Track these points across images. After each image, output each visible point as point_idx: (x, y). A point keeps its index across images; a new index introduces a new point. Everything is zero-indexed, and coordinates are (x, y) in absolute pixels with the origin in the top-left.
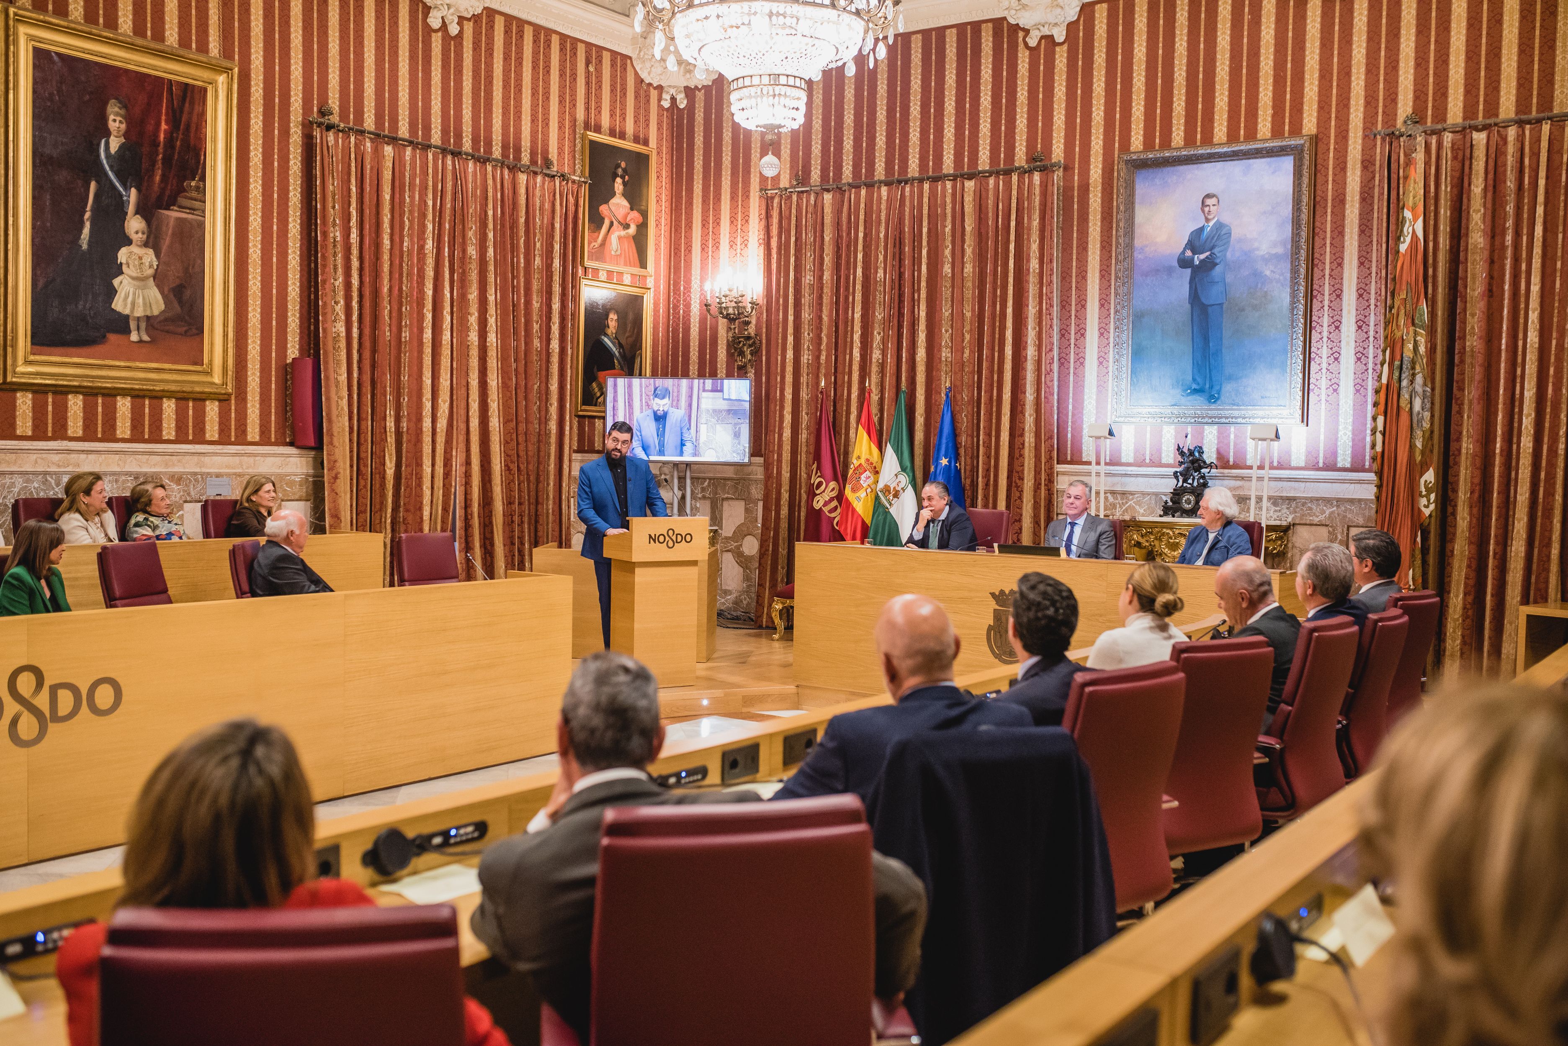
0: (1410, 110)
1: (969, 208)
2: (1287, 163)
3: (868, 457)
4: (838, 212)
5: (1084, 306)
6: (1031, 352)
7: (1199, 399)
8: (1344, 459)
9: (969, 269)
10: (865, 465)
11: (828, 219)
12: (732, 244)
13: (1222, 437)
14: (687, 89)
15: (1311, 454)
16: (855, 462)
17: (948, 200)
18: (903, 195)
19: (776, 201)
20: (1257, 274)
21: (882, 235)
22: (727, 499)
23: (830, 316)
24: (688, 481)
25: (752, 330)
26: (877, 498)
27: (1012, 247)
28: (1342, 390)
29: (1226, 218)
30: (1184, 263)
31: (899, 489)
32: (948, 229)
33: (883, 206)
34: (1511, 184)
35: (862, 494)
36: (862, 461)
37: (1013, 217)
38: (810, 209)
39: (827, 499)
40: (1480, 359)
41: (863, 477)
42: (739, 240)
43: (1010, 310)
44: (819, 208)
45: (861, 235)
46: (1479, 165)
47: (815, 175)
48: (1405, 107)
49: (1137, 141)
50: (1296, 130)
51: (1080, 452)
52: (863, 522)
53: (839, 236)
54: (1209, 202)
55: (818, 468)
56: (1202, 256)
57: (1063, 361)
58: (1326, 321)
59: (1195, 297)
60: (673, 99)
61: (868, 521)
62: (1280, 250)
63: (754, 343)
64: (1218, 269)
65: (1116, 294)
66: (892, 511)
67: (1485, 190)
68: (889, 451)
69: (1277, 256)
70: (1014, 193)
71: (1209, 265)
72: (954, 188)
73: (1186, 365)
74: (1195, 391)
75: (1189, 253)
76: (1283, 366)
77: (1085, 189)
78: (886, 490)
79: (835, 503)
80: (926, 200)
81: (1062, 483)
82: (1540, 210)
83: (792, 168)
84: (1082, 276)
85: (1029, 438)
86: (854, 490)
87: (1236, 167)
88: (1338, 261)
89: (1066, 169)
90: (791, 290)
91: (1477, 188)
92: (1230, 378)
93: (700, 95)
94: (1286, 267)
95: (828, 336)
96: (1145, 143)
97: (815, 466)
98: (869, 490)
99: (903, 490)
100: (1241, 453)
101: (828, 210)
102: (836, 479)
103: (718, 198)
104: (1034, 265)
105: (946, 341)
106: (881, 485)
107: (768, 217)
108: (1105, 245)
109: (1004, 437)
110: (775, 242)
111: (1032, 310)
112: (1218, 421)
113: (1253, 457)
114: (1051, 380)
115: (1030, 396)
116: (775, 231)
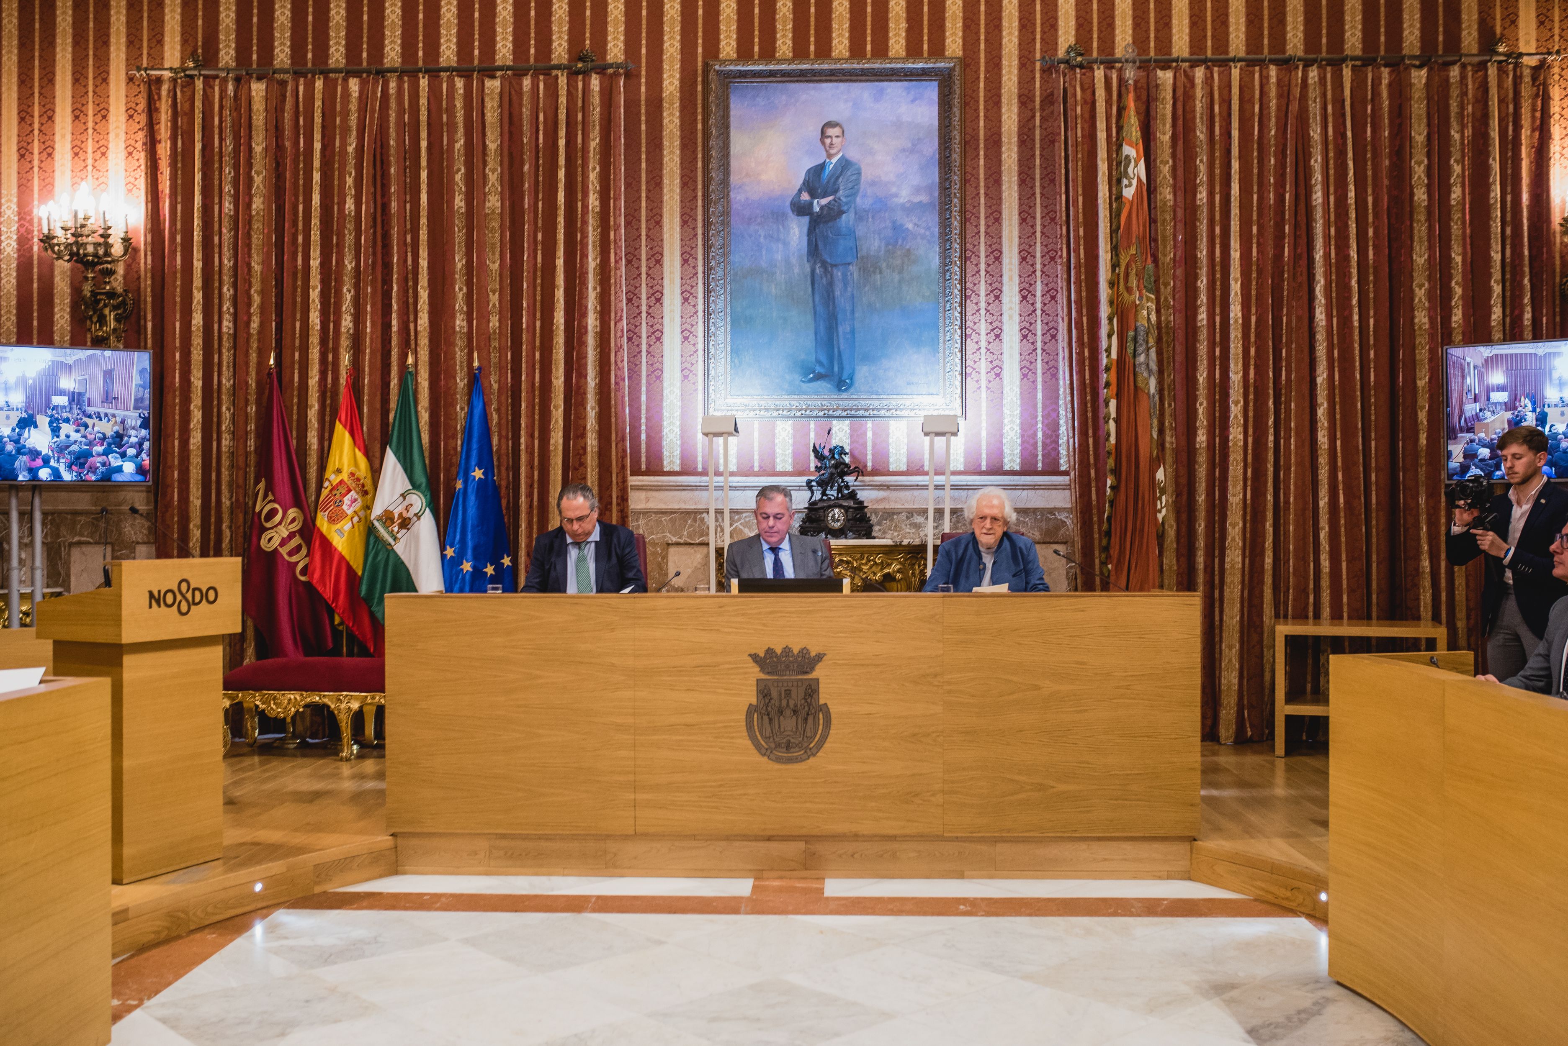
0: (1072, 41)
1: (492, 115)
2: (931, 91)
3: (352, 469)
4: (275, 109)
5: (659, 262)
6: (592, 321)
7: (824, 384)
8: (1012, 461)
9: (494, 202)
10: (349, 482)
11: (259, 119)
12: (77, 151)
13: (856, 435)
15: (972, 456)
16: (332, 478)
17: (459, 104)
18: (385, 91)
19: (165, 88)
20: (897, 228)
22: (79, 543)
23: (265, 262)
24: (38, 516)
25: (117, 283)
26: (370, 531)
27: (561, 174)
28: (1005, 374)
29: (853, 154)
30: (801, 209)
31: (410, 514)
32: (459, 145)
33: (353, 106)
34: (1201, 133)
35: (346, 526)
36: (345, 476)
37: (562, 133)
38: (228, 103)
39: (285, 534)
40: (1181, 335)
41: (347, 500)
42: (90, 146)
43: (560, 262)
44: (241, 106)
45: (317, 146)
46: (1166, 108)
47: (227, 55)
48: (1066, 36)
49: (728, 46)
50: (938, 50)
51: (660, 458)
52: (350, 569)
53: (280, 147)
54: (831, 132)
55: (269, 488)
56: (824, 201)
57: (633, 336)
58: (983, 288)
59: (814, 251)
61: (357, 565)
62: (924, 198)
63: (124, 303)
64: (846, 220)
65: (707, 248)
66: (399, 548)
67: (1174, 138)
68: (391, 459)
69: (921, 206)
70: (563, 100)
71: (832, 214)
72: (468, 87)
73: (807, 341)
74: (819, 377)
75: (805, 197)
76: (933, 343)
77: (656, 104)
78: (387, 518)
79: (296, 541)
80: (423, 101)
81: (637, 501)
82: (1235, 165)
83: (184, 42)
84: (656, 220)
85: (592, 441)
86: (332, 520)
87: (862, 91)
88: (995, 216)
89: (628, 75)
90: (197, 222)
92: (867, 358)
94: (932, 220)
95: (263, 293)
96: (739, 50)
97: (262, 486)
98: (356, 519)
99: (418, 516)
100: (882, 455)
101: (258, 105)
102: (298, 503)
103: (49, 78)
104: (593, 201)
105: (460, 303)
106: (378, 510)
107: (152, 110)
108: (688, 181)
109: (557, 438)
110: (164, 150)
111: (592, 263)
112: (851, 415)
113: (898, 460)
114: (622, 360)
115: (592, 382)
116: (164, 131)
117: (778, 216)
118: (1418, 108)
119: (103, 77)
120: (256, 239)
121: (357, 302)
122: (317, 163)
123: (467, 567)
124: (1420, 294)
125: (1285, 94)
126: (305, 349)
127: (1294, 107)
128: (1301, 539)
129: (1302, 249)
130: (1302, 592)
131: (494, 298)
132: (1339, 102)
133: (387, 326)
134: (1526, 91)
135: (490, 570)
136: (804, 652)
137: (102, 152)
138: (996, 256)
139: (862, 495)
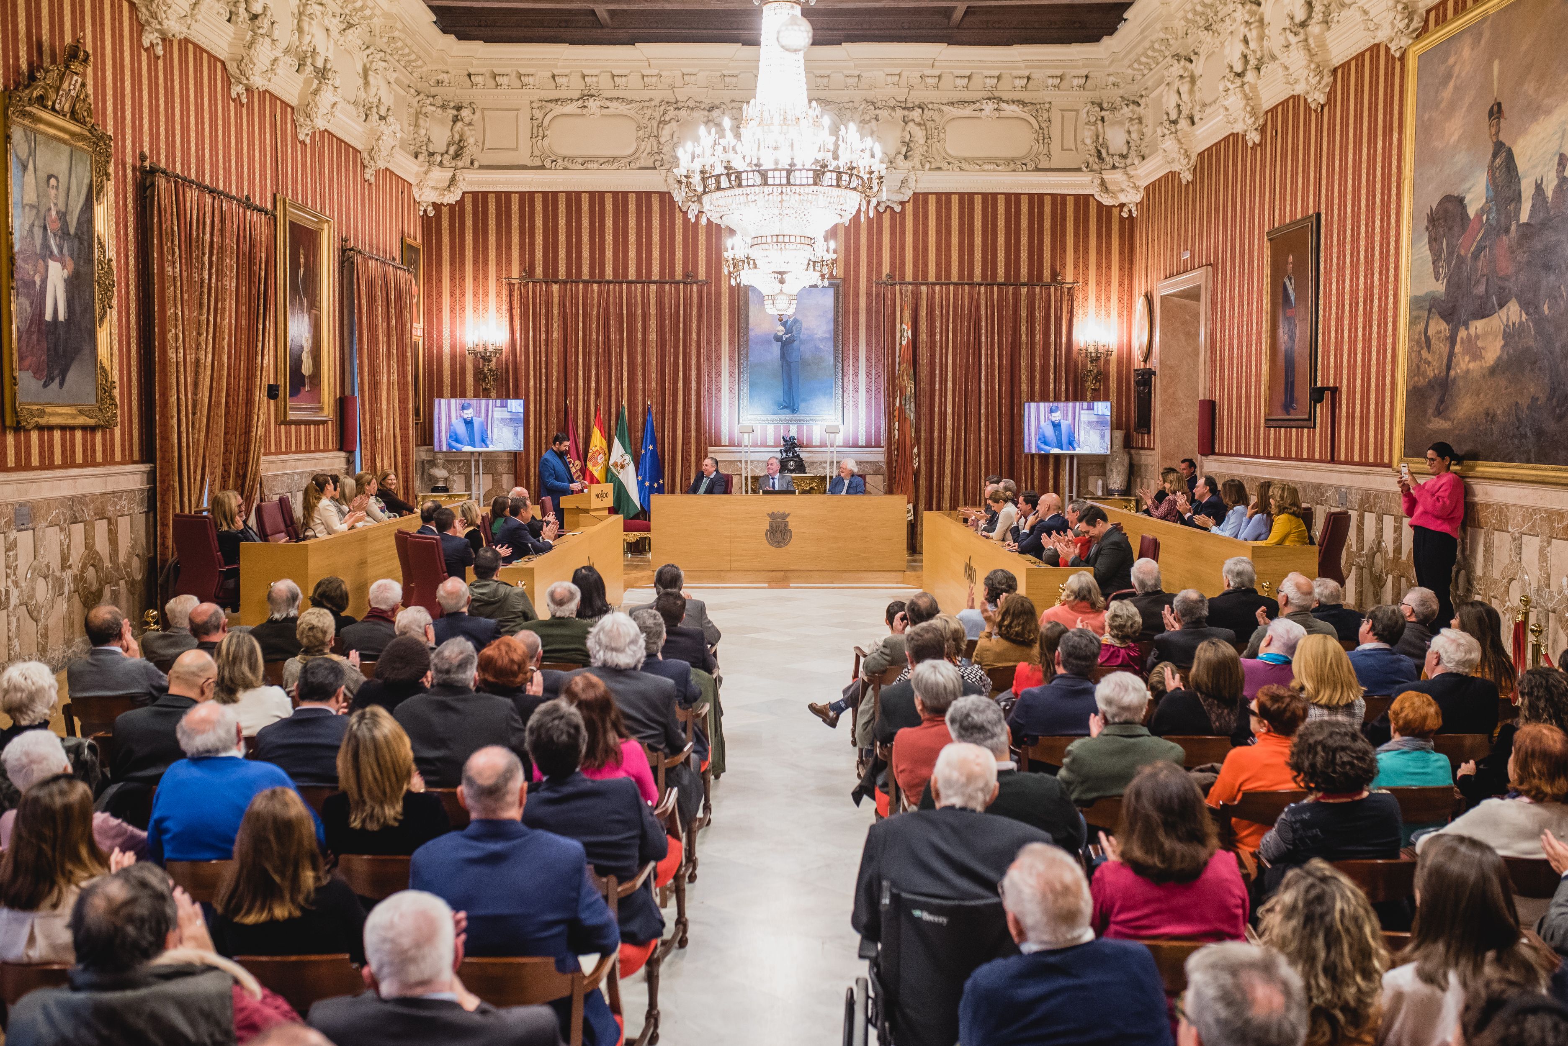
0: (888, 274)
1: (653, 301)
2: (831, 292)
3: (601, 446)
4: (562, 296)
5: (720, 360)
6: (694, 385)
7: (787, 411)
8: (862, 441)
9: (653, 336)
10: (600, 451)
11: (556, 300)
12: (475, 309)
13: (800, 431)
14: (434, 204)
15: (846, 439)
16: (592, 450)
17: (639, 295)
18: (608, 290)
19: (516, 286)
20: (817, 348)
21: (594, 313)
23: (559, 359)
24: (481, 463)
25: (493, 365)
26: (609, 469)
27: (681, 325)
28: (860, 407)
30: (777, 339)
31: (625, 464)
32: (639, 312)
33: (595, 295)
34: (938, 312)
37: (682, 308)
38: (543, 293)
40: (928, 393)
41: (599, 458)
42: (481, 307)
43: (681, 361)
44: (549, 294)
45: (581, 311)
46: (924, 302)
47: (540, 272)
48: (886, 269)
51: (720, 440)
53: (564, 311)
56: (787, 336)
57: (710, 390)
58: (851, 372)
59: (783, 356)
60: (425, 211)
62: (828, 335)
64: (796, 344)
65: (740, 355)
66: (620, 477)
67: (927, 314)
68: (616, 442)
69: (826, 338)
70: (682, 295)
71: (790, 341)
72: (643, 289)
73: (780, 393)
74: (785, 407)
75: (780, 334)
76: (831, 394)
77: (719, 295)
78: (616, 465)
80: (624, 294)
82: (951, 326)
83: (521, 264)
84: (719, 341)
85: (693, 433)
86: (593, 466)
88: (856, 342)
89: (707, 286)
90: (531, 343)
91: (923, 313)
92: (804, 400)
93: (445, 210)
94: (831, 345)
95: (558, 372)
99: (628, 464)
100: (810, 439)
101: (555, 295)
103: (463, 278)
104: (694, 336)
105: (640, 378)
106: (611, 462)
107: (511, 296)
108: (731, 327)
109: (680, 432)
110: (516, 312)
111: (694, 361)
112: (798, 423)
113: (816, 441)
114: (705, 401)
115: (693, 409)
116: (516, 304)
117: (769, 342)
118: (1024, 303)
119: (486, 278)
120: (555, 350)
121: (597, 375)
122: (581, 319)
123: (647, 484)
124: (1023, 377)
125: (971, 298)
126: (577, 395)
127: (974, 302)
128: (975, 474)
129: (977, 359)
130: (975, 495)
131: (654, 375)
132: (992, 300)
133: (610, 386)
134: (1065, 298)
135: (656, 485)
136: (784, 513)
137: (486, 309)
138: (856, 359)
139: (802, 456)
